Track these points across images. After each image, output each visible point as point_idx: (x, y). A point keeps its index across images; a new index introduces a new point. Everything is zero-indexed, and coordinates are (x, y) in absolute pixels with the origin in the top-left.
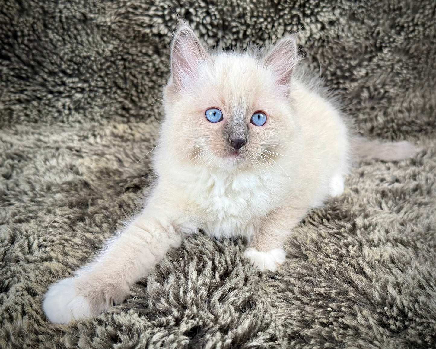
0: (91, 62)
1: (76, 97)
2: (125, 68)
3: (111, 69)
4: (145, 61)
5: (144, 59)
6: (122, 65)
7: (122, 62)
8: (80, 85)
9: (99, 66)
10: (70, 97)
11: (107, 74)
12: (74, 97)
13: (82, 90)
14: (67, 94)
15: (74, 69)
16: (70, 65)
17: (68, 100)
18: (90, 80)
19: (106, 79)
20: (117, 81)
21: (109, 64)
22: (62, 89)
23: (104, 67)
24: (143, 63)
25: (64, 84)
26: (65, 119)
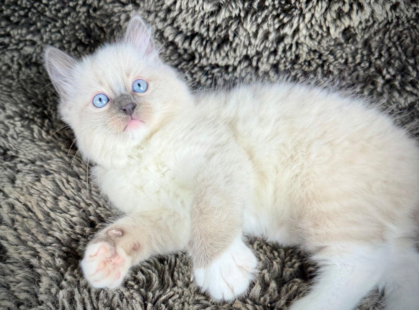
0: (42, 6)
1: (26, 51)
2: (89, 16)
3: (69, 18)
4: (116, 10)
5: (114, 7)
6: (84, 13)
7: (84, 9)
8: (29, 37)
9: (54, 12)
10: (18, 50)
11: (63, 26)
12: (22, 52)
13: (33, 43)
14: (14, 47)
15: (20, 16)
16: (14, 11)
17: (16, 54)
18: (42, 31)
19: (62, 31)
20: (77, 34)
21: (66, 10)
22: (7, 40)
23: (60, 15)
24: (113, 14)
25: (8, 35)
26: (15, 76)
